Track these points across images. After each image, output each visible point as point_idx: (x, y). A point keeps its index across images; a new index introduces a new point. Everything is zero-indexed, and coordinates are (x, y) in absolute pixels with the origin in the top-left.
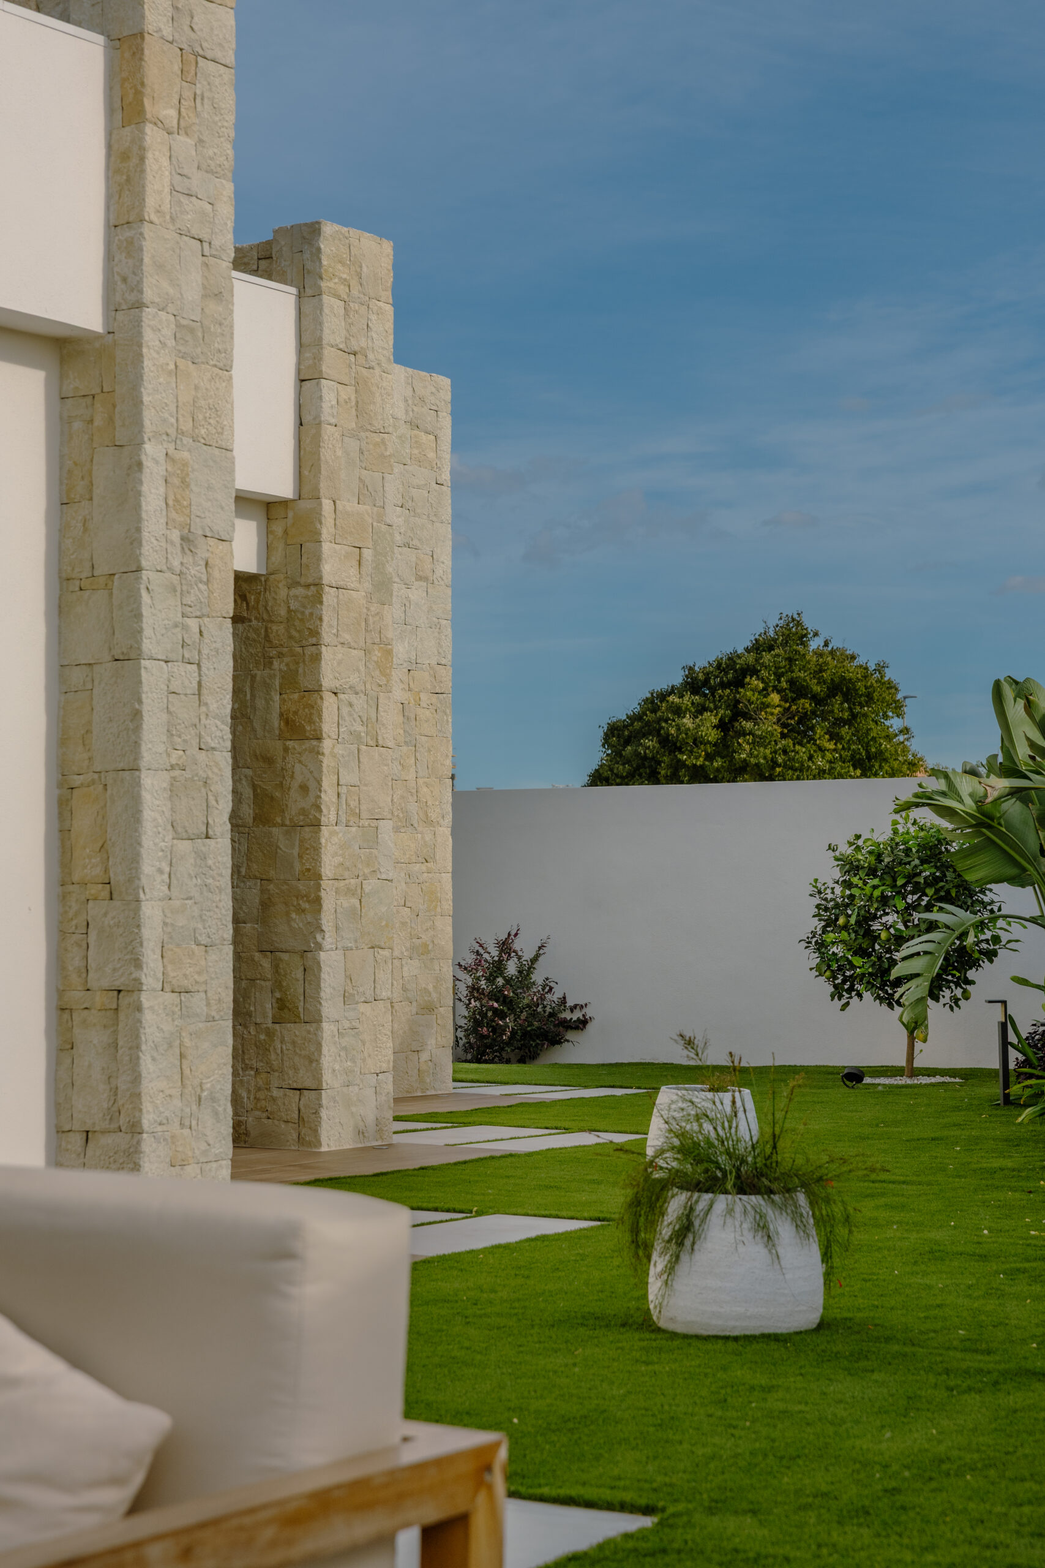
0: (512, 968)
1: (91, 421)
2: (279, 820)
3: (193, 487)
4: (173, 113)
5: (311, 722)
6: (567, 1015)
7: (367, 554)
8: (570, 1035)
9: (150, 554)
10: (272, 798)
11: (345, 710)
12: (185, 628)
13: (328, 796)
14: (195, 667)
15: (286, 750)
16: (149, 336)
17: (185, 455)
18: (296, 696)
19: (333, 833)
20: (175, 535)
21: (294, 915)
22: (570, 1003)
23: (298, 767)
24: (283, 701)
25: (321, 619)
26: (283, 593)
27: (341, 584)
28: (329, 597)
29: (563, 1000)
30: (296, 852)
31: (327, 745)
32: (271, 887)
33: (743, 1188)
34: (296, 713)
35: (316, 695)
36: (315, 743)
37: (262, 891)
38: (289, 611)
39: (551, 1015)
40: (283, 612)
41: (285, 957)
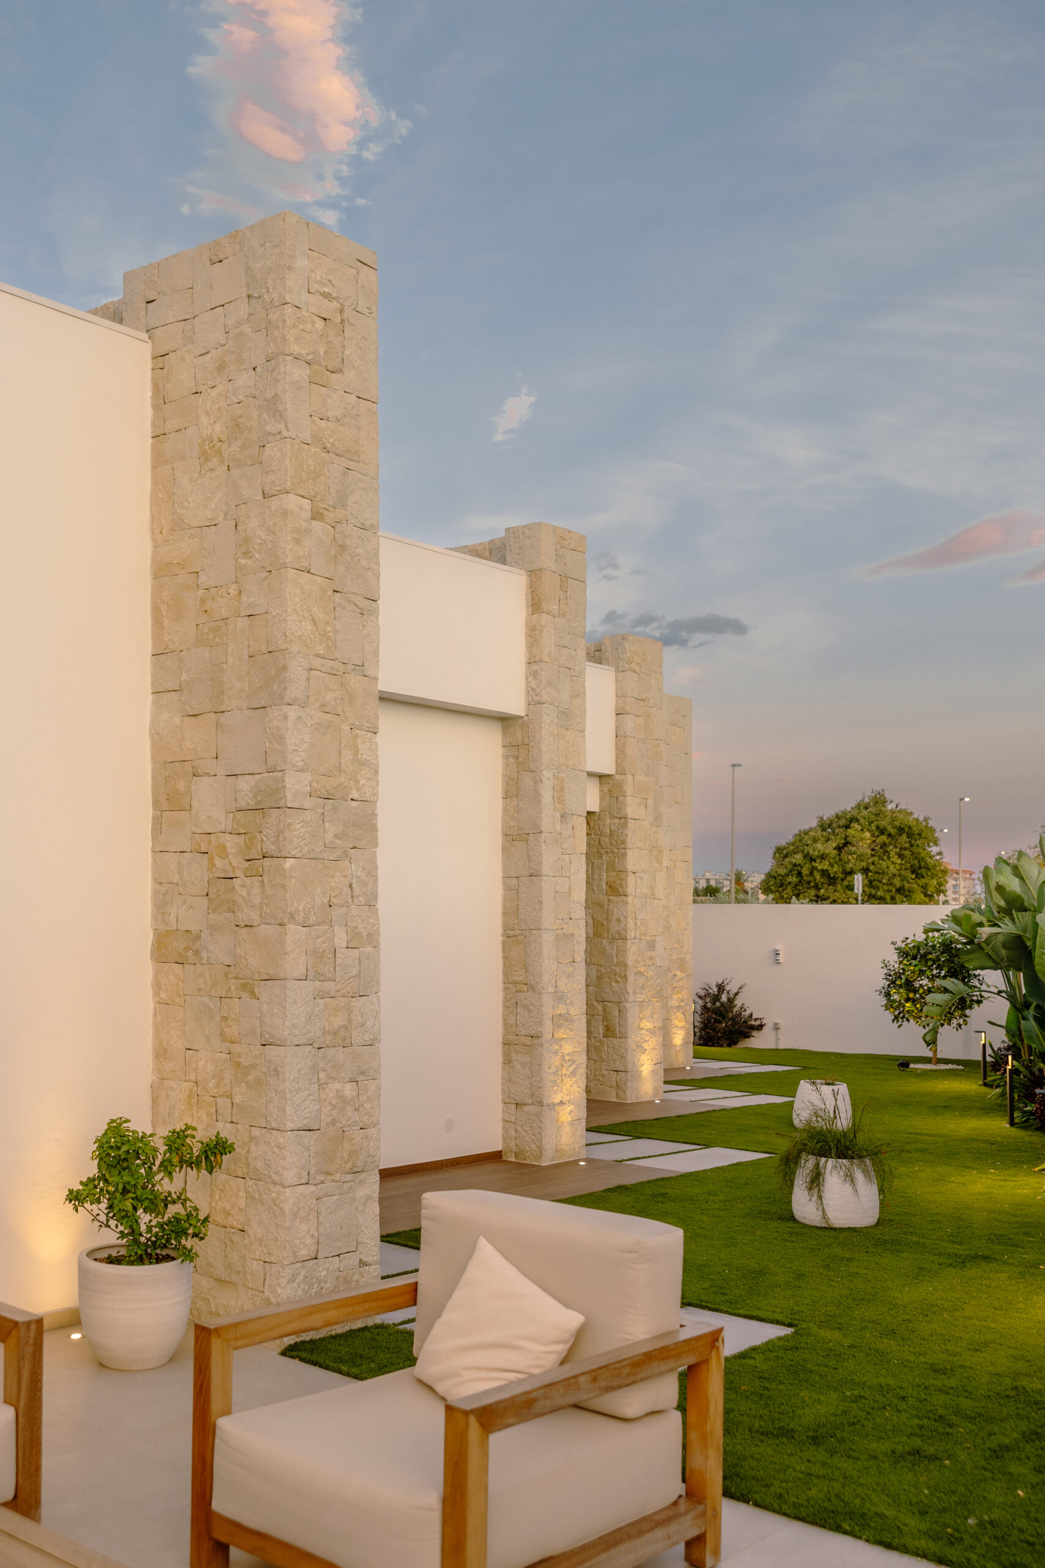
0: (724, 998)
1: (518, 758)
2: (606, 936)
3: (566, 790)
4: (556, 607)
5: (622, 887)
6: (753, 1023)
7: (650, 802)
8: (755, 1033)
9: (546, 825)
10: (603, 925)
11: (639, 882)
12: (563, 860)
13: (631, 924)
14: (567, 879)
15: (609, 900)
16: (545, 718)
17: (562, 775)
18: (614, 874)
19: (633, 944)
20: (558, 815)
21: (613, 984)
22: (754, 1016)
23: (615, 910)
24: (608, 876)
25: (627, 836)
26: (608, 821)
27: (636, 818)
28: (631, 824)
29: (751, 1015)
30: (615, 952)
31: (630, 899)
32: (602, 969)
33: (841, 1155)
34: (614, 882)
35: (624, 874)
36: (624, 897)
37: (597, 971)
38: (611, 831)
39: (744, 1022)
40: (608, 831)
41: (609, 1004)
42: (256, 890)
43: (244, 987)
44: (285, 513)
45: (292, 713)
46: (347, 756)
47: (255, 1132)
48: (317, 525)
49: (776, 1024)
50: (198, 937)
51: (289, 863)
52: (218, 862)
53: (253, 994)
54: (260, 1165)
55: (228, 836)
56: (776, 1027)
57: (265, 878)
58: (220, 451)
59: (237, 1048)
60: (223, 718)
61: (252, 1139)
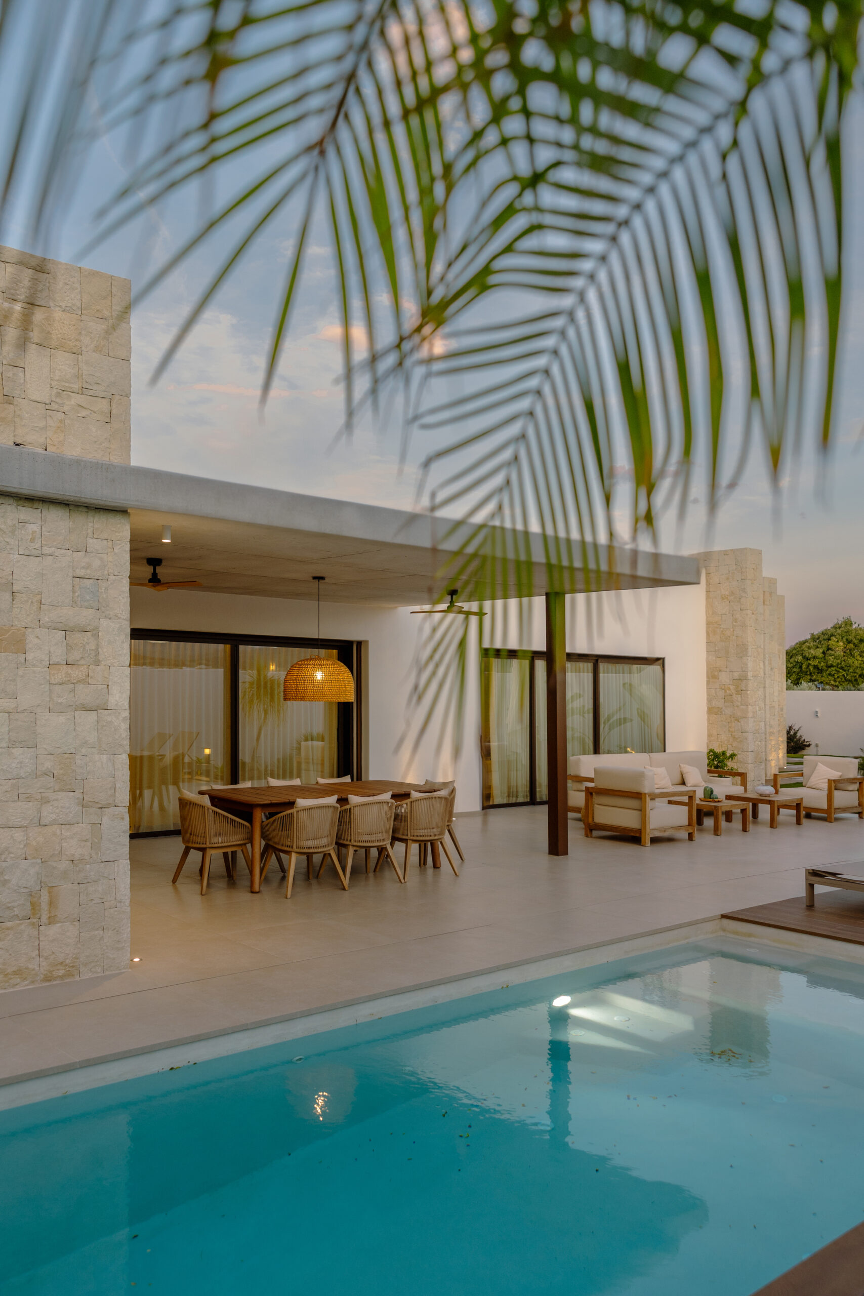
0: (792, 733)
6: (805, 743)
8: (806, 748)
22: (806, 741)
29: (804, 740)
39: (802, 743)
42: (739, 698)
43: (736, 720)
44: (747, 615)
45: (749, 658)
46: (758, 667)
47: (739, 752)
48: (753, 616)
49: (817, 744)
50: (722, 708)
51: (749, 692)
52: (728, 691)
53: (739, 721)
54: (741, 760)
55: (730, 686)
56: (817, 746)
57: (742, 696)
58: (727, 598)
59: (734, 734)
60: (729, 659)
61: (738, 754)
